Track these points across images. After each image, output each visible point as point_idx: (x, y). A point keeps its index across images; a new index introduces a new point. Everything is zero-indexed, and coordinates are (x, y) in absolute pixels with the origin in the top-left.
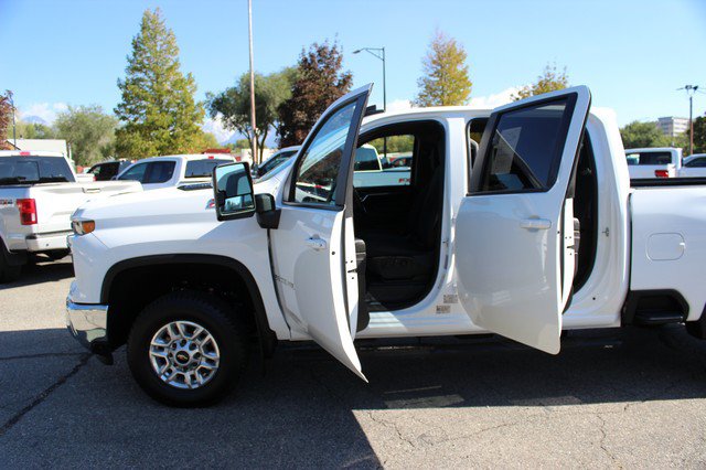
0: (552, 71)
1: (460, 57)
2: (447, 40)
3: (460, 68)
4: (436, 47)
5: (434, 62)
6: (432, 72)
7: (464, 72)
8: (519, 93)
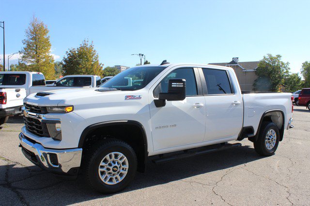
0: (86, 43)
1: (45, 32)
2: (39, 23)
3: (45, 37)
4: (33, 25)
5: (32, 33)
6: (31, 37)
7: (47, 39)
8: (70, 51)
